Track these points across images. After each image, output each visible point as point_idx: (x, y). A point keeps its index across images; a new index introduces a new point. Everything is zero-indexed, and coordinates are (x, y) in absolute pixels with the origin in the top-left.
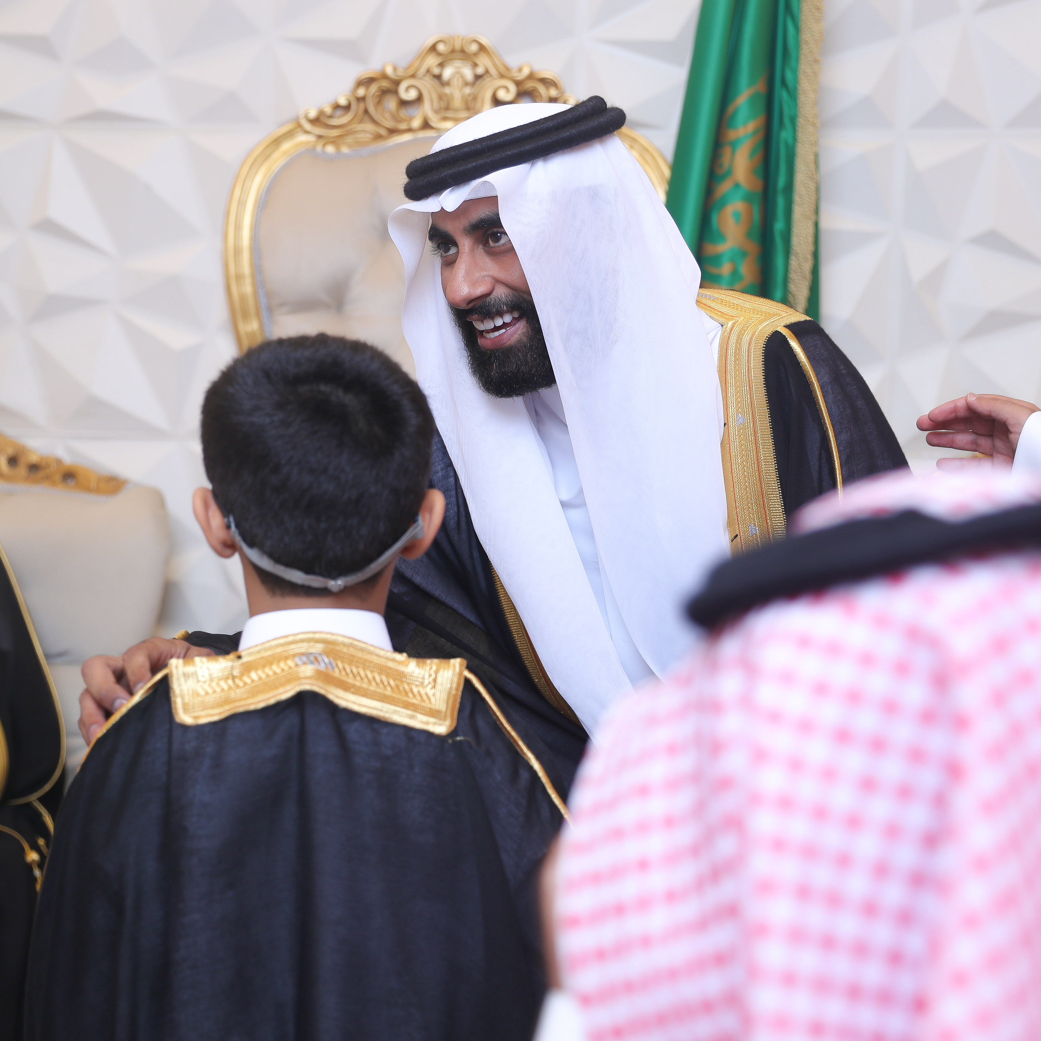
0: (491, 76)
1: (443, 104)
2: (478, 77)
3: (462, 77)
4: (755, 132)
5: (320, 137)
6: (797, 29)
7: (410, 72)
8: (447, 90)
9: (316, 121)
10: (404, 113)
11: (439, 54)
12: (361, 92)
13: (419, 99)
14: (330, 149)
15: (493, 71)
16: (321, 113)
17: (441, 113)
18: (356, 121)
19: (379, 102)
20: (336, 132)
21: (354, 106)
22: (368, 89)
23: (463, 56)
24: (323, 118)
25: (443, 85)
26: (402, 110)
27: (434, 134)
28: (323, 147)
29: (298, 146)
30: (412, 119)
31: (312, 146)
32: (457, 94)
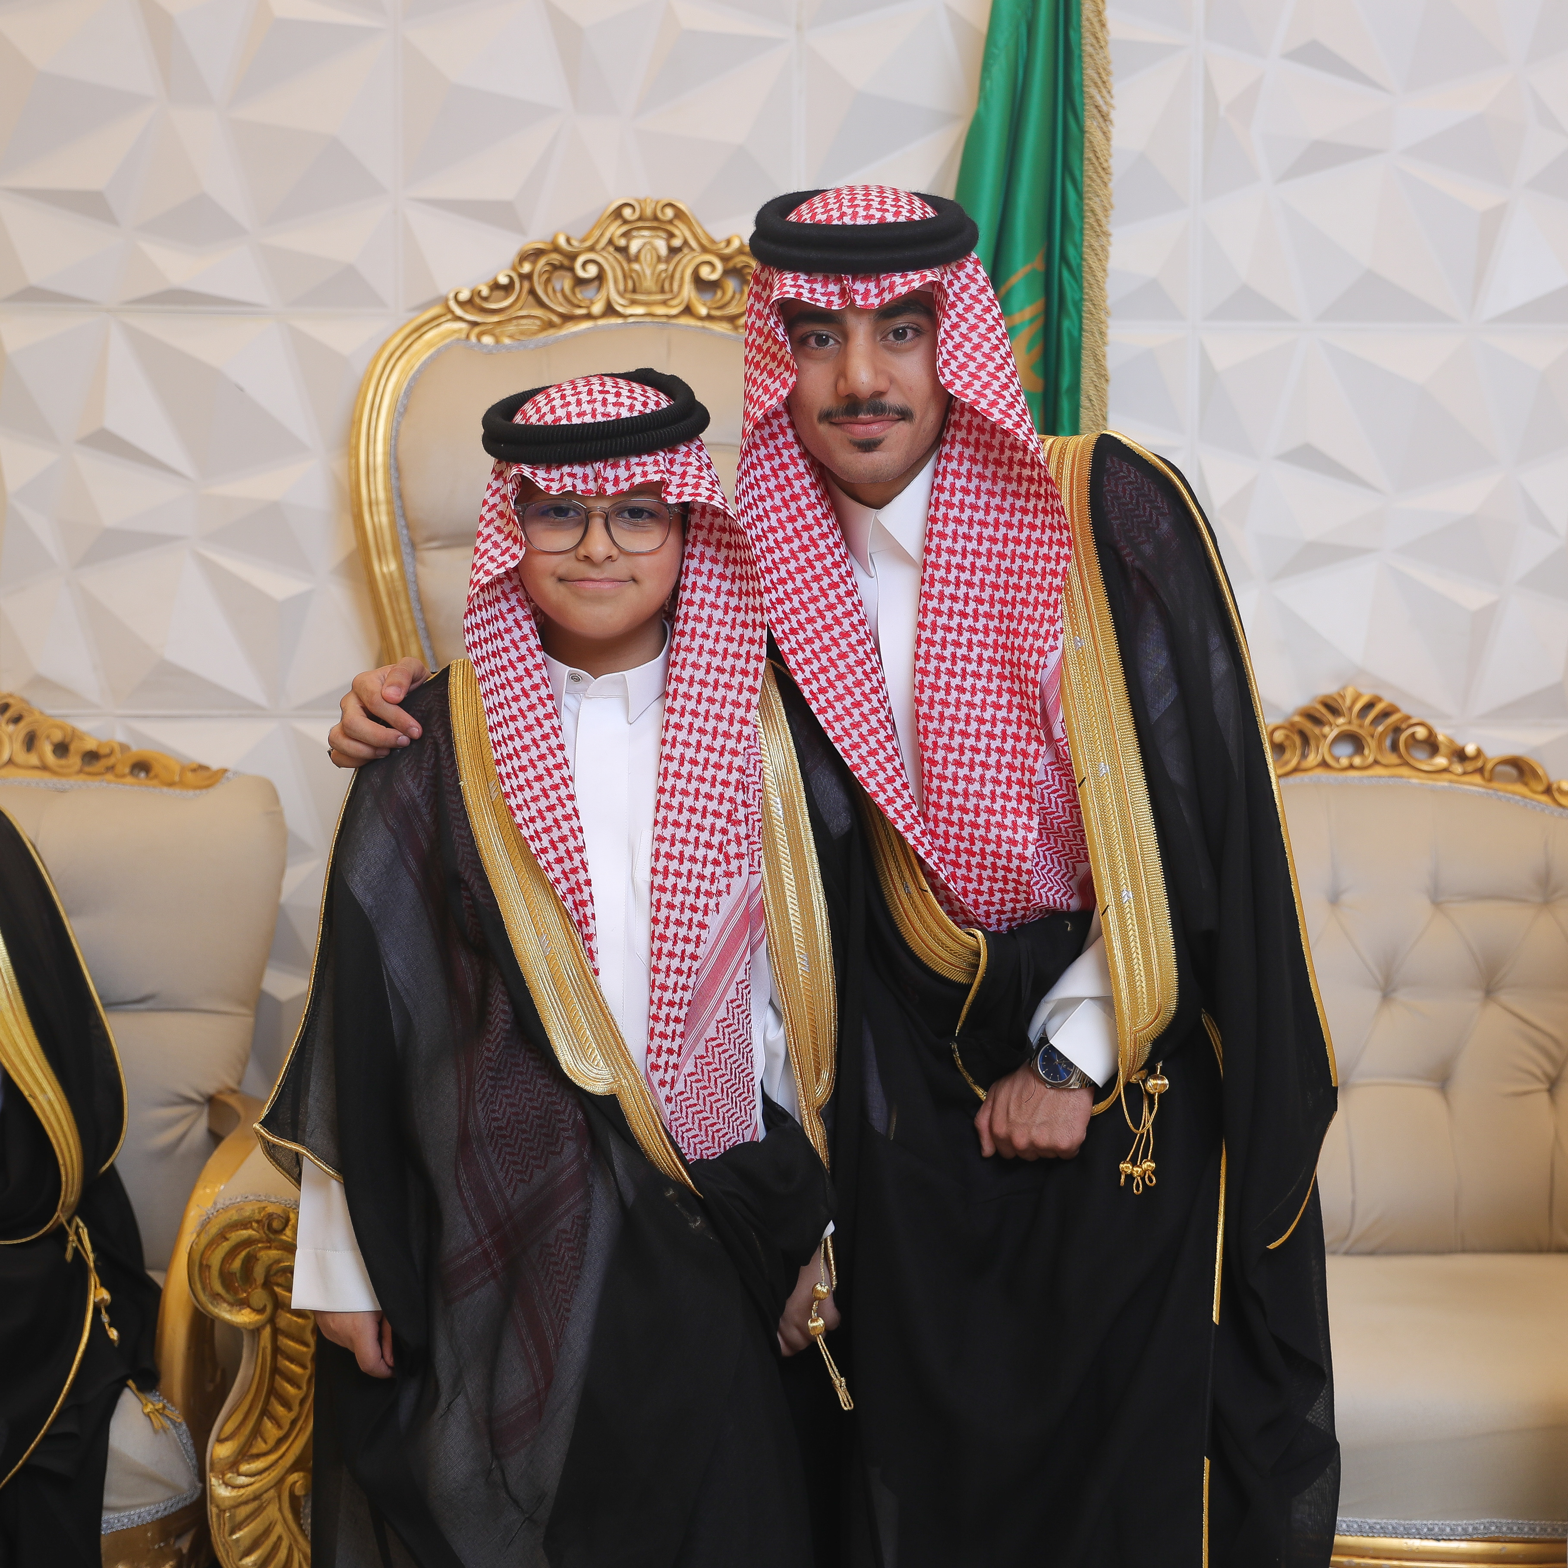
0: (692, 250)
1: (630, 284)
2: (673, 251)
3: (655, 249)
4: (1032, 320)
5: (475, 324)
6: (1080, 195)
7: (588, 243)
8: (636, 266)
9: (469, 304)
10: (581, 295)
11: (625, 222)
12: (526, 268)
13: (600, 278)
14: (487, 340)
15: (693, 243)
16: (475, 294)
17: (629, 296)
18: (519, 304)
19: (548, 281)
20: (495, 319)
21: (517, 285)
22: (534, 263)
23: (655, 224)
24: (477, 300)
25: (629, 260)
26: (577, 290)
27: (620, 321)
28: (479, 337)
29: (444, 336)
30: (592, 303)
31: (463, 336)
32: (648, 272)
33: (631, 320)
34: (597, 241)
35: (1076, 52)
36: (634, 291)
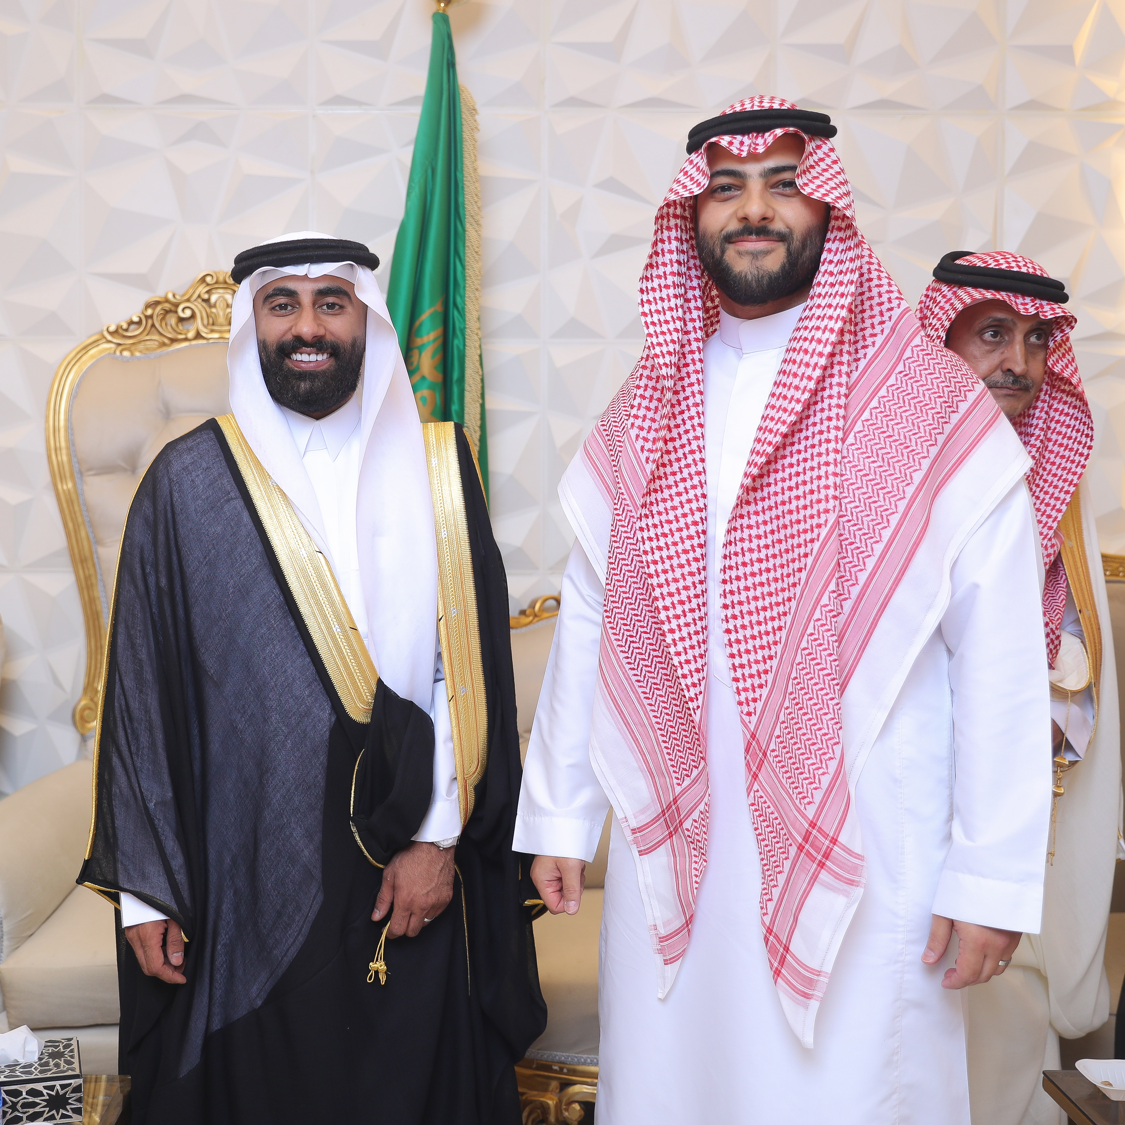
1: (211, 321)
3: (226, 300)
4: (436, 339)
5: (119, 345)
6: (463, 267)
7: (186, 297)
8: (214, 310)
9: (115, 333)
10: (182, 327)
11: (208, 285)
12: (149, 312)
13: (193, 316)
14: (126, 353)
16: (119, 327)
17: (210, 327)
18: (146, 332)
19: (163, 319)
20: (131, 341)
21: (144, 322)
22: (154, 309)
23: (225, 286)
24: (120, 331)
25: (210, 307)
26: (180, 325)
27: (204, 342)
28: (121, 352)
29: (101, 352)
30: (188, 331)
31: (112, 351)
32: (221, 313)
33: (211, 341)
34: (191, 296)
35: (460, 185)
36: (213, 324)
